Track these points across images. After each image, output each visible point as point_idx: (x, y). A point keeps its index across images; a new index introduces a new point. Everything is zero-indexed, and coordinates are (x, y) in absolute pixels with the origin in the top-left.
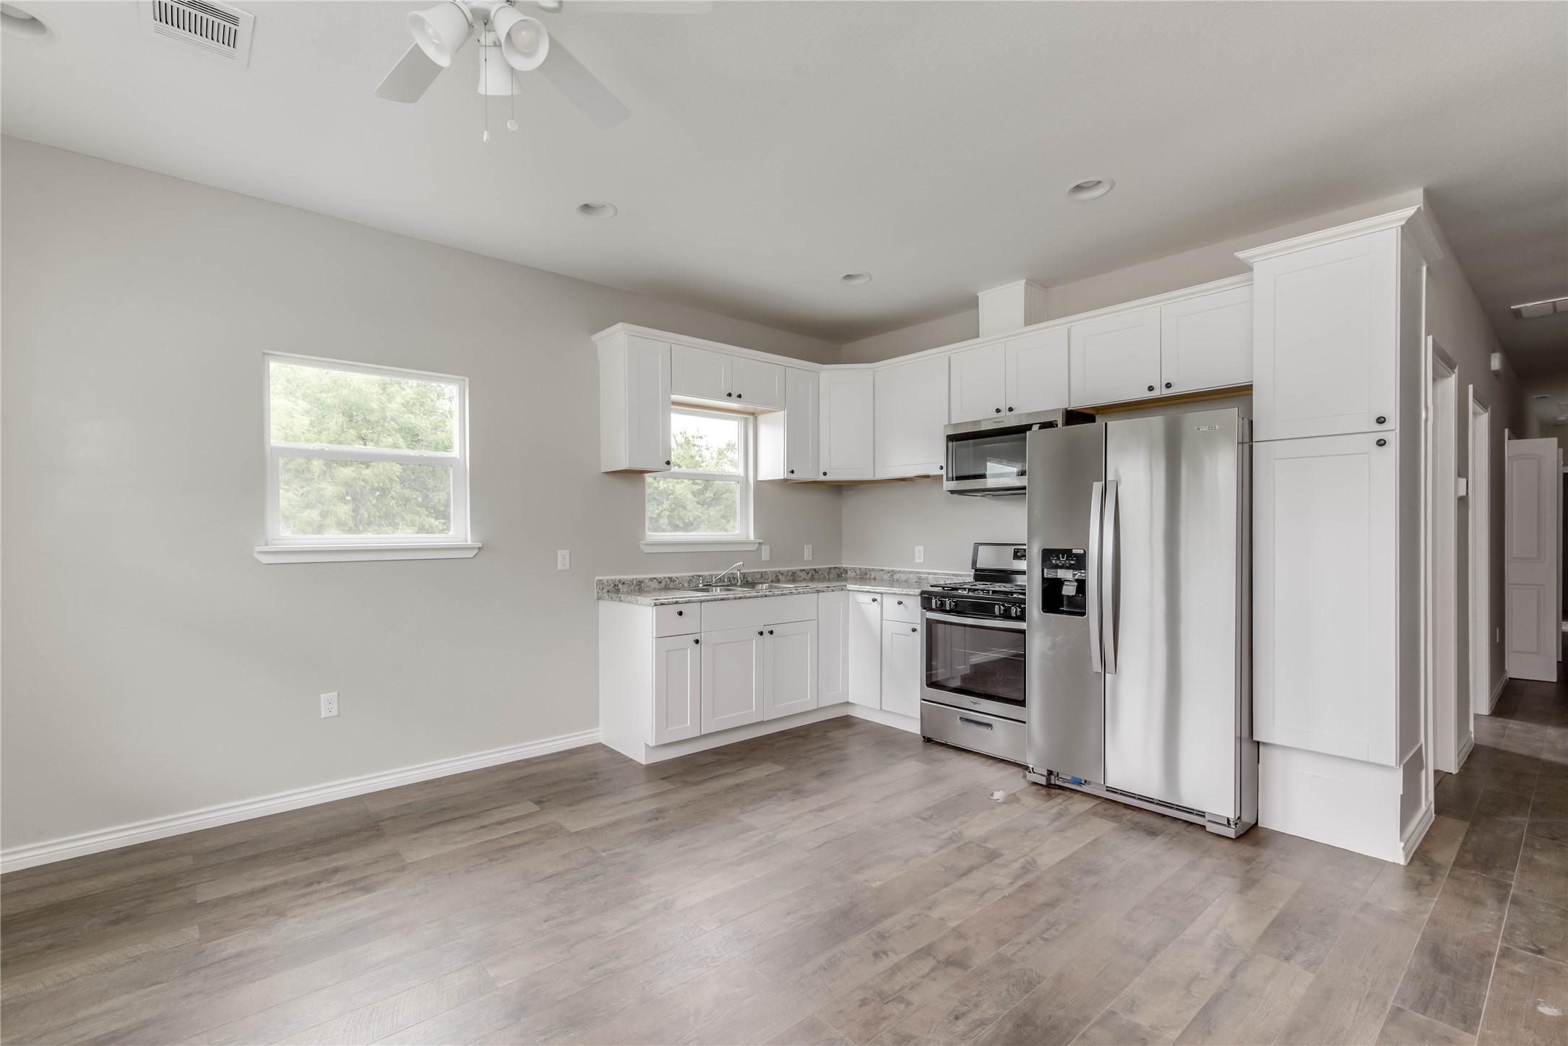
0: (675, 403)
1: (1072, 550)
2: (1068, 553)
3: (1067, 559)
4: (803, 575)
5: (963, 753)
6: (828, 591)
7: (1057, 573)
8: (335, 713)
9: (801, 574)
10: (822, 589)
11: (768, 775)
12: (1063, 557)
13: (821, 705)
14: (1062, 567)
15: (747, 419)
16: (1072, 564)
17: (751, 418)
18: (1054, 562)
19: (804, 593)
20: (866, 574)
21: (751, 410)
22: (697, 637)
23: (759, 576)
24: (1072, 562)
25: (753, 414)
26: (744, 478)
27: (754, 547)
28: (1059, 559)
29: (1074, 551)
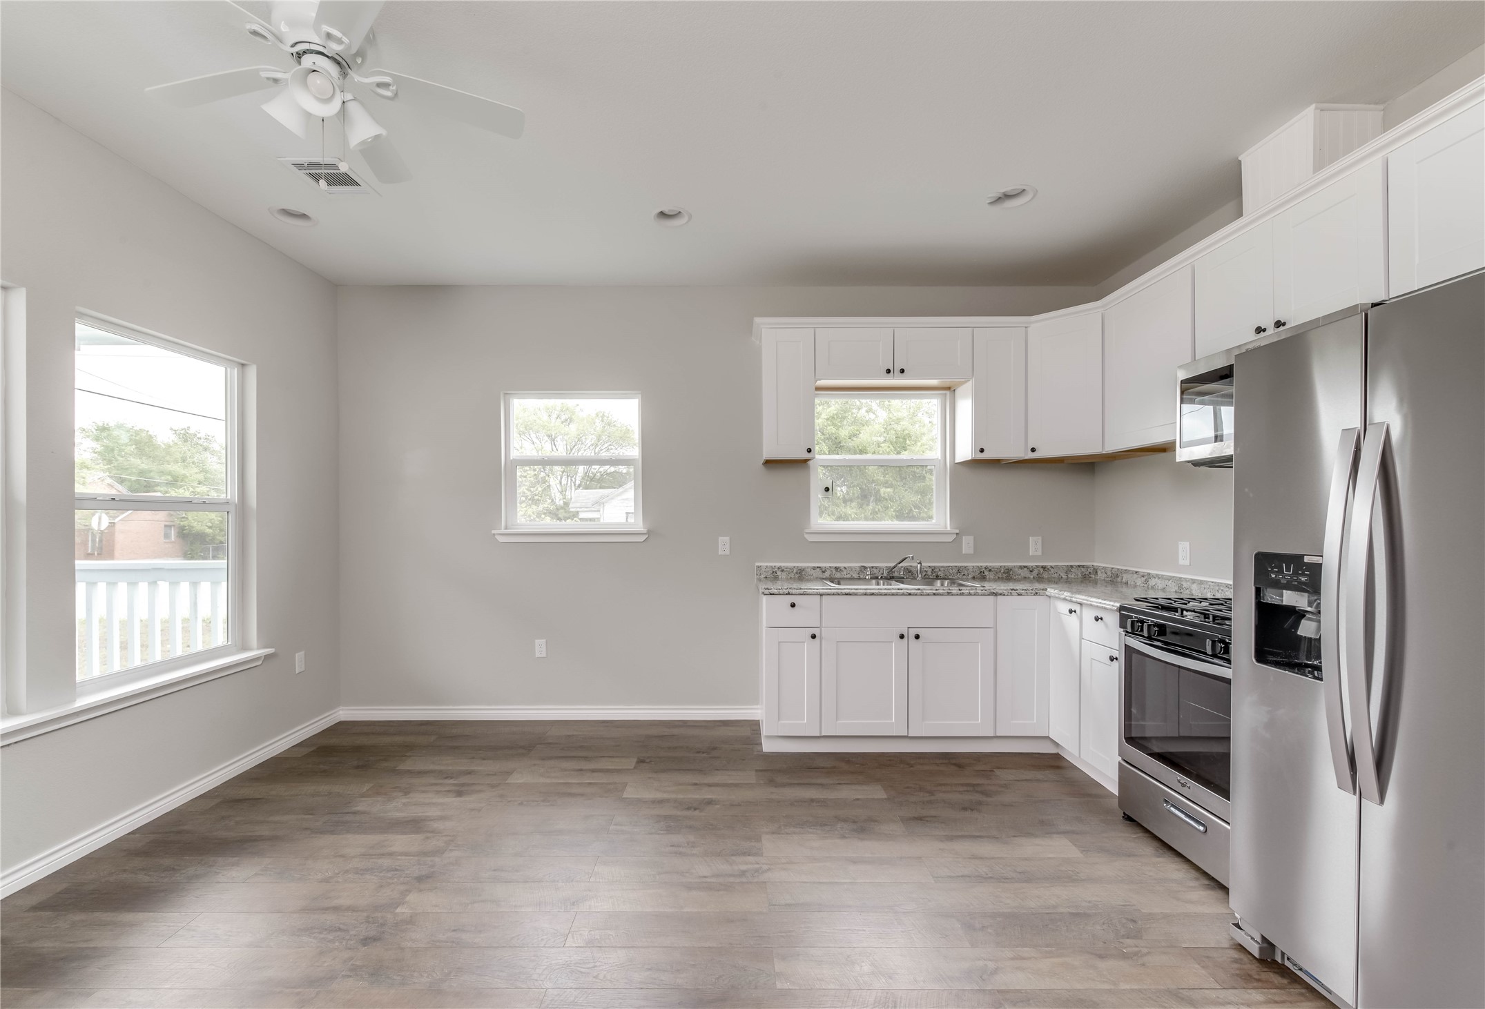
0: (818, 389)
1: (1302, 556)
2: (1296, 560)
3: (1295, 573)
4: (1025, 573)
5: (1169, 853)
6: (1011, 594)
7: (1282, 596)
8: (544, 655)
9: (1020, 571)
10: (1001, 592)
11: (858, 799)
12: (1288, 569)
13: (998, 734)
14: (1289, 587)
15: (946, 394)
16: (1304, 583)
17: (948, 392)
18: (1273, 576)
19: (970, 594)
20: (1117, 576)
21: (947, 385)
22: (816, 631)
23: (955, 571)
24: (1303, 579)
25: (949, 388)
26: (942, 462)
27: (950, 538)
28: (1280, 572)
29: (1307, 559)
